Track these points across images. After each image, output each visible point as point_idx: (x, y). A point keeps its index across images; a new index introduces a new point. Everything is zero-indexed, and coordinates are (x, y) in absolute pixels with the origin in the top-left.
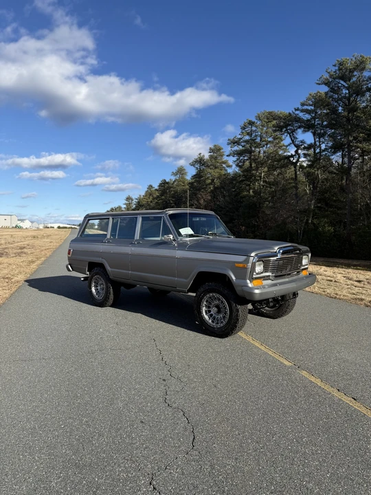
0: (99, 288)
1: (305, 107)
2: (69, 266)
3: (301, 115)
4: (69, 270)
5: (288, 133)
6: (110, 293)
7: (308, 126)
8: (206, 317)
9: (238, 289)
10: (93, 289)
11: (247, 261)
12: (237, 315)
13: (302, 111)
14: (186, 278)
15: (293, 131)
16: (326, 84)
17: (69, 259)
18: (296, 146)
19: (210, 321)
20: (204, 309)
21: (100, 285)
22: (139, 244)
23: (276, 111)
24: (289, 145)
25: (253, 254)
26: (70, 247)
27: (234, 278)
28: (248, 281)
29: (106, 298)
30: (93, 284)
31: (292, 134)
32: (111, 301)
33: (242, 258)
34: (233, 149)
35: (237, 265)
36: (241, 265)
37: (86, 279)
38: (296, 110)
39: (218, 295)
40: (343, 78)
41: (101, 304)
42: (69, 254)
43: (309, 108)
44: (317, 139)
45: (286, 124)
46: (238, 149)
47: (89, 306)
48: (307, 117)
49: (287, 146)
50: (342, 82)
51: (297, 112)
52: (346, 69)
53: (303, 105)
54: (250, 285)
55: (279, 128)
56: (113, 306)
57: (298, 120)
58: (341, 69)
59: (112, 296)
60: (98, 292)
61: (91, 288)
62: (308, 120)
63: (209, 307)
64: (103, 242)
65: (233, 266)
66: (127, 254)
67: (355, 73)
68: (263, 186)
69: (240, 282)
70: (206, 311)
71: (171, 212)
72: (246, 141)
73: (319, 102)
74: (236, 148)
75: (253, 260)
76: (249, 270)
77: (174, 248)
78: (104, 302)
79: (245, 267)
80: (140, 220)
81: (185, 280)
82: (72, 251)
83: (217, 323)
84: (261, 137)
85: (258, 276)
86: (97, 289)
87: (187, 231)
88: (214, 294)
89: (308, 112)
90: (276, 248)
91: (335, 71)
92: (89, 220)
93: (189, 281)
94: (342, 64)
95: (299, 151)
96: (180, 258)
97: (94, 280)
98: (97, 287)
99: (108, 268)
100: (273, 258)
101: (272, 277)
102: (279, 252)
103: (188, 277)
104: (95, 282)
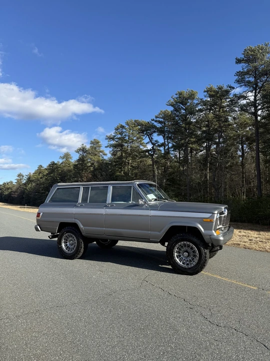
0: (68, 244)
1: (158, 119)
2: (38, 227)
3: (155, 124)
4: (37, 230)
5: (148, 135)
6: (81, 248)
7: (161, 132)
8: (178, 260)
9: (206, 238)
10: (63, 245)
11: (212, 217)
12: (205, 257)
13: (156, 121)
14: (159, 232)
15: (151, 134)
16: (172, 106)
17: (38, 221)
18: (152, 144)
19: (181, 263)
20: (176, 254)
21: (70, 241)
22: (112, 207)
23: (140, 120)
24: (148, 143)
25: (216, 212)
26: (39, 210)
27: (202, 230)
28: (214, 232)
29: (77, 251)
30: (63, 241)
31: (150, 135)
32: (81, 254)
33: (208, 215)
34: (110, 143)
35: (204, 220)
36: (209, 220)
37: (53, 237)
38: (152, 120)
39: (188, 243)
40: (182, 103)
41: (71, 257)
42: (38, 216)
43: (161, 120)
44: (166, 140)
45: (146, 129)
47: (60, 259)
48: (159, 125)
49: (147, 144)
50: (181, 105)
51: (153, 122)
52: (184, 97)
53: (156, 117)
54: (215, 234)
55: (143, 132)
56: (81, 258)
57: (155, 127)
58: (181, 97)
59: (82, 250)
60: (67, 248)
61: (61, 244)
62: (160, 128)
63: (179, 253)
64: (75, 206)
65: (202, 221)
66: (102, 214)
67: (189, 101)
68: (131, 169)
69: (208, 232)
70: (177, 256)
71: (138, 183)
72: (119, 139)
73: (166, 117)
74: (113, 142)
75: (216, 216)
76: (214, 223)
77: (147, 209)
78: (74, 255)
79: (211, 222)
80: (111, 188)
81: (158, 233)
82: (41, 214)
83: (188, 264)
84: (129, 136)
85: (218, 227)
86: (67, 245)
87: (151, 196)
88: (185, 242)
89: (160, 122)
90: (223, 208)
91: (177, 98)
92: (58, 189)
93: (162, 234)
94: (180, 94)
95: (155, 147)
96: (153, 216)
97: (64, 237)
98: (66, 243)
99: (81, 226)
100: (223, 215)
101: (223, 229)
102: (225, 211)
103: (161, 231)
104: (65, 239)
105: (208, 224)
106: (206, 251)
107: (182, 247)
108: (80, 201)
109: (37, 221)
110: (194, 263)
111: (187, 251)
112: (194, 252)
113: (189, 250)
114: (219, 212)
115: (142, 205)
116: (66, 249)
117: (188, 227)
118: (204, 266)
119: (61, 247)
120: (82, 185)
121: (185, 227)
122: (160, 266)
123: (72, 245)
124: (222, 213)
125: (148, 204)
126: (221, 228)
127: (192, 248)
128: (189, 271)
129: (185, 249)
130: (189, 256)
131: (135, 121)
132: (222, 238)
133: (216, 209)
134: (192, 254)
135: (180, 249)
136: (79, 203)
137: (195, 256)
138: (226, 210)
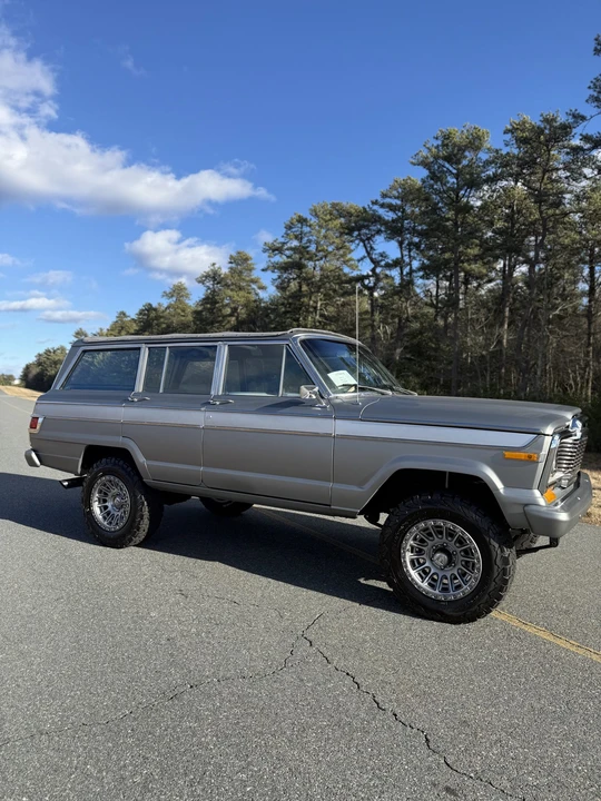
0: (109, 504)
1: (388, 200)
2: (34, 455)
3: (382, 212)
4: (32, 463)
5: (363, 241)
6: (142, 517)
7: (394, 230)
8: (414, 574)
9: (510, 513)
10: (96, 507)
11: (536, 445)
12: (505, 572)
13: (382, 206)
14: (360, 484)
15: (370, 238)
16: (425, 166)
17: (33, 438)
18: (372, 260)
19: (425, 585)
20: (408, 556)
21: (114, 497)
22: (225, 406)
23: (344, 203)
24: (362, 259)
25: (549, 430)
26: (35, 411)
27: (499, 485)
28: (537, 493)
29: (132, 526)
30: (96, 496)
31: (367, 241)
32: (142, 535)
33: (521, 440)
34: (272, 260)
35: (508, 454)
36: (522, 455)
37: (73, 483)
38: (373, 203)
39: (450, 525)
40: (448, 159)
41: (116, 541)
42: (33, 425)
43: (394, 202)
44: (406, 253)
45: (359, 225)
46: (281, 260)
47: (86, 545)
48: (389, 216)
49: (359, 261)
50: (447, 165)
51: (376, 207)
52: (454, 145)
53: (384, 196)
54: (542, 502)
55: (350, 231)
56: (140, 545)
57: (378, 219)
58: (447, 145)
59: (145, 524)
60: (107, 514)
61: (90, 506)
62: (393, 221)
63: (420, 552)
64: (126, 401)
65: (498, 457)
66: (195, 428)
67: (467, 153)
68: (320, 322)
69: (518, 494)
70: (412, 562)
72: (294, 249)
73: (408, 193)
74: (280, 259)
75: (549, 442)
76: (541, 466)
77: (325, 415)
78: (124, 536)
79: (532, 461)
80: (223, 352)
81: (355, 489)
82: (40, 420)
83: (445, 590)
84: (317, 243)
85: (551, 480)
86: (106, 507)
87: (341, 377)
88: (440, 523)
89: (391, 208)
90: (569, 416)
91: (437, 147)
92: (84, 352)
93: (368, 491)
94: (447, 137)
95: (378, 270)
96: (343, 437)
97: (97, 487)
98: (105, 501)
99: (140, 459)
100: (569, 440)
101: (564, 483)
102: (574, 425)
103: (366, 481)
104: (100, 492)
105: (519, 468)
106: (507, 552)
107: (430, 535)
108: (139, 387)
109: (31, 439)
110: (467, 589)
111: (443, 550)
112: (468, 553)
113: (452, 546)
114: (557, 431)
115: (312, 404)
116: (105, 518)
117: (452, 475)
118: (500, 598)
119: (91, 512)
120: (147, 342)
121: (440, 475)
122: (362, 581)
123: (120, 507)
124: (565, 434)
125: (329, 401)
126: (560, 479)
127: (461, 541)
128: (448, 612)
129: (437, 541)
130: (450, 562)
131: (334, 205)
132: (563, 517)
133: (548, 420)
134: (460, 558)
135: (422, 541)
136: (137, 394)
137: (469, 566)
138: (579, 424)
